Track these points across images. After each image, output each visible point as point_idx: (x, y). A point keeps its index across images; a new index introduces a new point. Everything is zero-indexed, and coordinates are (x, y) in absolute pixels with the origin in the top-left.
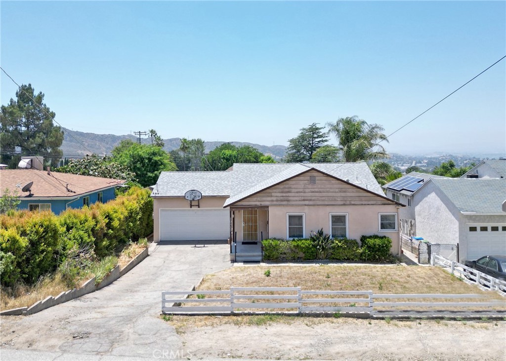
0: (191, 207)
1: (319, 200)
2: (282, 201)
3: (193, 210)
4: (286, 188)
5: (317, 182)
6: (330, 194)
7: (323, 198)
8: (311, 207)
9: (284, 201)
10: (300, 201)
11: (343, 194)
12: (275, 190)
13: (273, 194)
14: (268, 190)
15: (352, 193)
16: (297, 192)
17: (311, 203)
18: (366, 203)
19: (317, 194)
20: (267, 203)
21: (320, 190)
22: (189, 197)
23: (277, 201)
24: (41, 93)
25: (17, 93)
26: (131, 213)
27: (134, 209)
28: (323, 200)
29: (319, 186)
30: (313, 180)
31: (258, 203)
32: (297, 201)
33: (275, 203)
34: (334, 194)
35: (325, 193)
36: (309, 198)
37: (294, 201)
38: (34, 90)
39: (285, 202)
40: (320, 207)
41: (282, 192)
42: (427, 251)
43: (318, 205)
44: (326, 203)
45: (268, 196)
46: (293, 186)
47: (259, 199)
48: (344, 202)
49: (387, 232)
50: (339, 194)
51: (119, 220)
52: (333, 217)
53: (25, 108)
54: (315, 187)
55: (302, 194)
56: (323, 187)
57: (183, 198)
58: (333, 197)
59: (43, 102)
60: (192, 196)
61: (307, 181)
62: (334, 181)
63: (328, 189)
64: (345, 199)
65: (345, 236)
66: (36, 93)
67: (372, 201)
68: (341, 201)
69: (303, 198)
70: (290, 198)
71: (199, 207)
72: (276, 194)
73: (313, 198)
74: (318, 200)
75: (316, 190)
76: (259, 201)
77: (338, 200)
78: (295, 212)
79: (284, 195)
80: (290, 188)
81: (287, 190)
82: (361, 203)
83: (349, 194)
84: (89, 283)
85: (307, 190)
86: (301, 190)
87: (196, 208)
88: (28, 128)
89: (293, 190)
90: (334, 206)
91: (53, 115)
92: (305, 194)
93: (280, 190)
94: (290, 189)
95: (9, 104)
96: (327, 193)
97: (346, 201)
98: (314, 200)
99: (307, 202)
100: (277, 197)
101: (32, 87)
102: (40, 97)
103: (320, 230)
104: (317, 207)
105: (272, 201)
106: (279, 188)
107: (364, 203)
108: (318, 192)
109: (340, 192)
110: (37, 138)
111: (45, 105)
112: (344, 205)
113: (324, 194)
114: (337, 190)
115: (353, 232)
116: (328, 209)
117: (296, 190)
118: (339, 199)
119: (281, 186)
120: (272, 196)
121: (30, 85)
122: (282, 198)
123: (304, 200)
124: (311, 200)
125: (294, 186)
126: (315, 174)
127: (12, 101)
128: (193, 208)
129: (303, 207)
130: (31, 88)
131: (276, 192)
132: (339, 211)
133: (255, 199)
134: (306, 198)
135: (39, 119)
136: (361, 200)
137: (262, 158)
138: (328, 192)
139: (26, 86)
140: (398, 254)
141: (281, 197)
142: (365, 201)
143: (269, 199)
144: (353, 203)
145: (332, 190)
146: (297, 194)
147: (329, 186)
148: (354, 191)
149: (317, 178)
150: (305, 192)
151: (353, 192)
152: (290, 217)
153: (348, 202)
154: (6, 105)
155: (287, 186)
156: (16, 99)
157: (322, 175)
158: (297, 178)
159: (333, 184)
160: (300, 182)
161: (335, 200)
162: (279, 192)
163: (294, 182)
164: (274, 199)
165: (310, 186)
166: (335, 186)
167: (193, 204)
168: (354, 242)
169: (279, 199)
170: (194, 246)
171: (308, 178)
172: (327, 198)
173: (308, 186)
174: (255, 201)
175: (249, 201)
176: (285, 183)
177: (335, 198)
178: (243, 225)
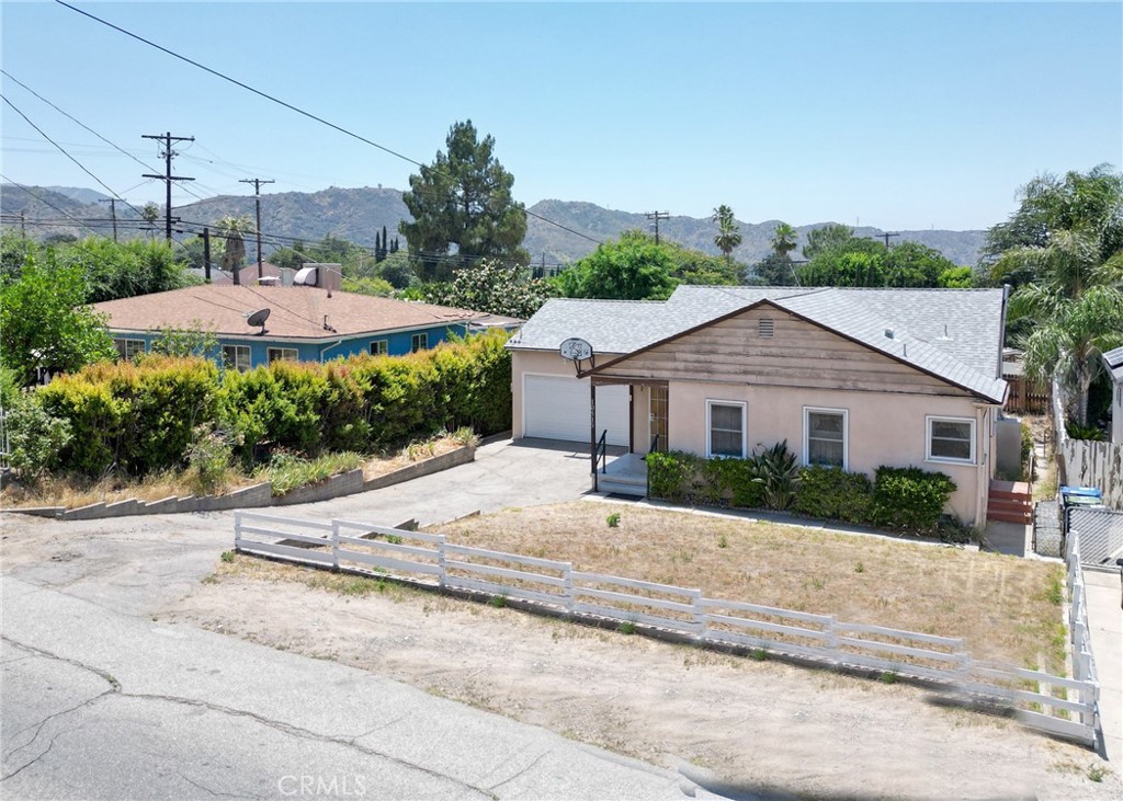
1: (781, 375)
2: (697, 371)
4: (705, 343)
5: (776, 332)
6: (805, 363)
7: (789, 371)
8: (759, 389)
9: (702, 371)
10: (736, 373)
11: (838, 364)
12: (682, 347)
13: (677, 355)
14: (667, 345)
15: (859, 363)
16: (731, 354)
17: (761, 379)
18: (896, 388)
19: (775, 361)
20: (665, 375)
21: (783, 350)
22: (568, 353)
23: (686, 370)
24: (489, 137)
25: (448, 140)
26: (454, 378)
27: (461, 371)
28: (789, 376)
29: (781, 343)
30: (765, 328)
31: (647, 373)
32: (729, 373)
33: (682, 374)
34: (816, 363)
35: (794, 360)
36: (758, 368)
37: (723, 373)
38: (475, 131)
39: (703, 373)
40: (783, 390)
41: (698, 352)
42: (1058, 524)
43: (776, 386)
44: (797, 382)
45: (668, 359)
46: (721, 340)
47: (648, 363)
48: (841, 383)
49: (948, 465)
50: (828, 364)
51: (408, 387)
52: (812, 416)
53: (459, 168)
54: (771, 343)
55: (741, 358)
56: (789, 344)
57: (555, 353)
58: (813, 369)
59: (494, 154)
60: (574, 351)
61: (752, 331)
62: (817, 333)
63: (801, 351)
64: (843, 376)
65: (841, 463)
66: (480, 138)
67: (910, 383)
68: (833, 379)
69: (742, 368)
70: (714, 367)
72: (686, 354)
73: (767, 369)
74: (777, 374)
75: (774, 351)
76: (648, 369)
77: (824, 378)
78: (727, 397)
79: (702, 357)
80: (715, 343)
81: (708, 348)
82: (882, 387)
83: (852, 365)
84: (252, 490)
85: (753, 351)
86: (740, 349)
88: (467, 207)
89: (722, 349)
90: (815, 392)
91: (510, 181)
92: (749, 360)
93: (693, 348)
94: (715, 347)
95: (436, 162)
96: (799, 360)
97: (844, 380)
98: (768, 374)
99: (752, 378)
100: (686, 361)
101: (474, 125)
102: (488, 146)
103: (781, 443)
104: (774, 389)
105: (677, 370)
106: (690, 343)
107: (889, 387)
108: (777, 356)
109: (831, 358)
110: (479, 226)
111: (497, 161)
112: (840, 389)
113: (793, 362)
114: (823, 354)
115: (860, 455)
116: (801, 396)
117: (728, 350)
118: (826, 376)
119: (694, 339)
120: (675, 360)
121: (469, 122)
122: (696, 365)
123: (745, 373)
124: (760, 373)
125: (725, 340)
126: (773, 314)
127: (439, 155)
129: (741, 388)
130: (471, 128)
131: (683, 352)
132: (827, 404)
133: (640, 363)
134: (749, 368)
135: (487, 189)
136: (883, 382)
137: (947, 272)
138: (800, 357)
139: (462, 125)
140: (973, 522)
141: (694, 362)
142: (894, 383)
143: (671, 365)
144: (861, 385)
145: (810, 354)
146: (730, 359)
147: (802, 343)
148: (866, 358)
149: (776, 324)
150: (747, 355)
151: (862, 360)
152: (715, 408)
153: (849, 384)
154: (429, 165)
155: (708, 339)
156: (445, 151)
157: (786, 316)
158: (729, 322)
159: (813, 339)
160: (737, 330)
161: (819, 377)
162: (692, 352)
163: (724, 331)
164: (681, 365)
165: (760, 342)
166: (819, 344)
168: (860, 479)
169: (690, 365)
171: (756, 323)
172: (798, 370)
173: (754, 340)
174: (640, 369)
175: (629, 368)
176: (703, 331)
177: (817, 371)
178: (650, 418)
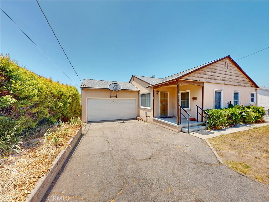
0: (111, 97)
2: (211, 79)
3: (112, 100)
4: (214, 69)
5: (228, 67)
7: (230, 80)
8: (225, 86)
9: (213, 79)
10: (220, 80)
12: (208, 70)
13: (207, 73)
15: (243, 78)
17: (226, 82)
18: (246, 85)
19: (228, 76)
20: (203, 80)
29: (229, 71)
31: (198, 79)
33: (208, 80)
34: (235, 78)
40: (229, 86)
41: (212, 72)
43: (229, 84)
44: (232, 83)
45: (204, 74)
46: (218, 68)
47: (198, 75)
49: (252, 104)
52: (234, 93)
54: (227, 71)
55: (221, 75)
60: (114, 87)
61: (224, 66)
62: (235, 68)
64: (239, 82)
67: (248, 84)
70: (216, 78)
71: (116, 97)
73: (226, 79)
74: (228, 81)
75: (228, 73)
76: (198, 77)
78: (219, 89)
79: (213, 74)
81: (214, 71)
83: (240, 79)
85: (224, 73)
86: (221, 72)
87: (115, 98)
90: (235, 86)
92: (223, 76)
94: (216, 70)
99: (223, 82)
100: (209, 75)
105: (206, 78)
109: (237, 77)
112: (238, 85)
113: (231, 77)
114: (236, 75)
116: (232, 88)
117: (219, 72)
118: (236, 82)
119: (211, 67)
122: (211, 76)
123: (222, 80)
124: (225, 80)
126: (228, 61)
128: (112, 98)
129: (221, 85)
132: (236, 90)
134: (223, 79)
136: (244, 84)
143: (205, 76)
144: (242, 84)
145: (234, 75)
146: (219, 75)
147: (233, 71)
149: (229, 64)
152: (216, 92)
153: (240, 84)
155: (214, 67)
158: (220, 62)
160: (221, 65)
162: (210, 72)
164: (207, 76)
166: (236, 72)
167: (112, 96)
170: (117, 122)
171: (224, 63)
172: (232, 79)
173: (224, 69)
174: (196, 77)
175: (192, 76)
176: (213, 64)
177: (235, 80)
178: (160, 105)
